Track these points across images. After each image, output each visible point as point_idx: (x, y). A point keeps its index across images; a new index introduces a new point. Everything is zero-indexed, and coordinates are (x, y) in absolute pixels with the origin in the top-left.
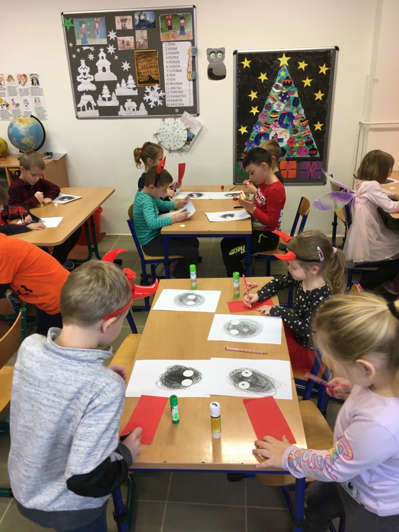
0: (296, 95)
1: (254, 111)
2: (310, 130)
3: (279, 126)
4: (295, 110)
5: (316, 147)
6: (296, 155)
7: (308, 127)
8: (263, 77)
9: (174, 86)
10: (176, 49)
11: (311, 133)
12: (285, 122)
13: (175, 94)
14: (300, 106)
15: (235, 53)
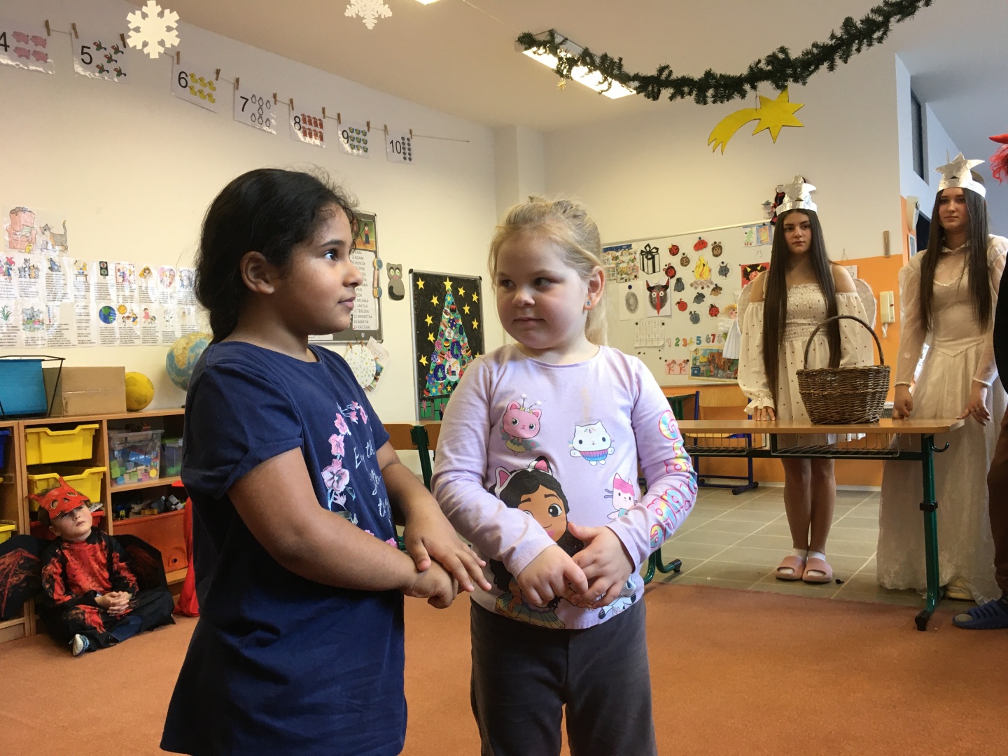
0: (460, 322)
1: (431, 338)
3: (451, 356)
4: (461, 339)
8: (435, 301)
9: (361, 303)
10: (362, 258)
12: (455, 352)
13: (362, 314)
14: (464, 334)
15: (411, 271)
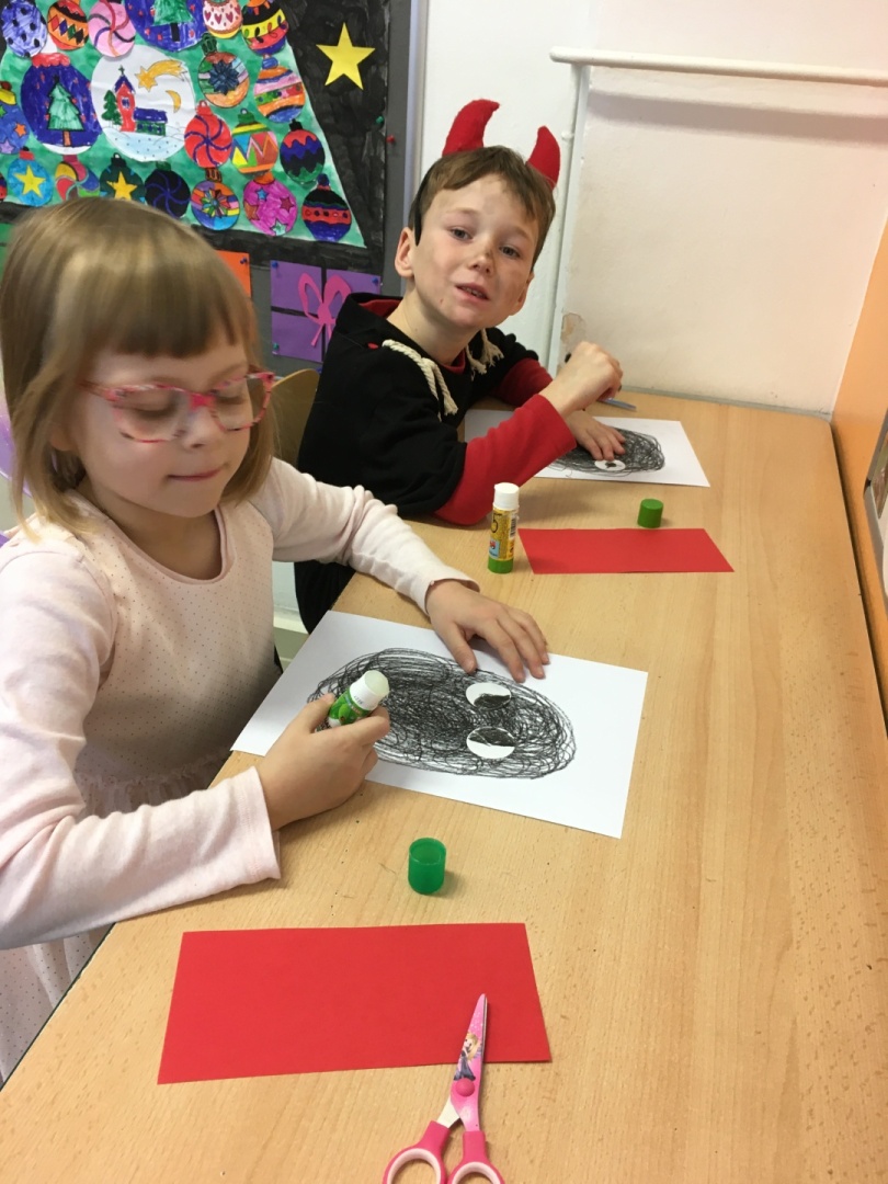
2: (299, 80)
5: (337, 186)
6: (238, 218)
7: (287, 56)
11: (305, 100)
12: (159, 13)
